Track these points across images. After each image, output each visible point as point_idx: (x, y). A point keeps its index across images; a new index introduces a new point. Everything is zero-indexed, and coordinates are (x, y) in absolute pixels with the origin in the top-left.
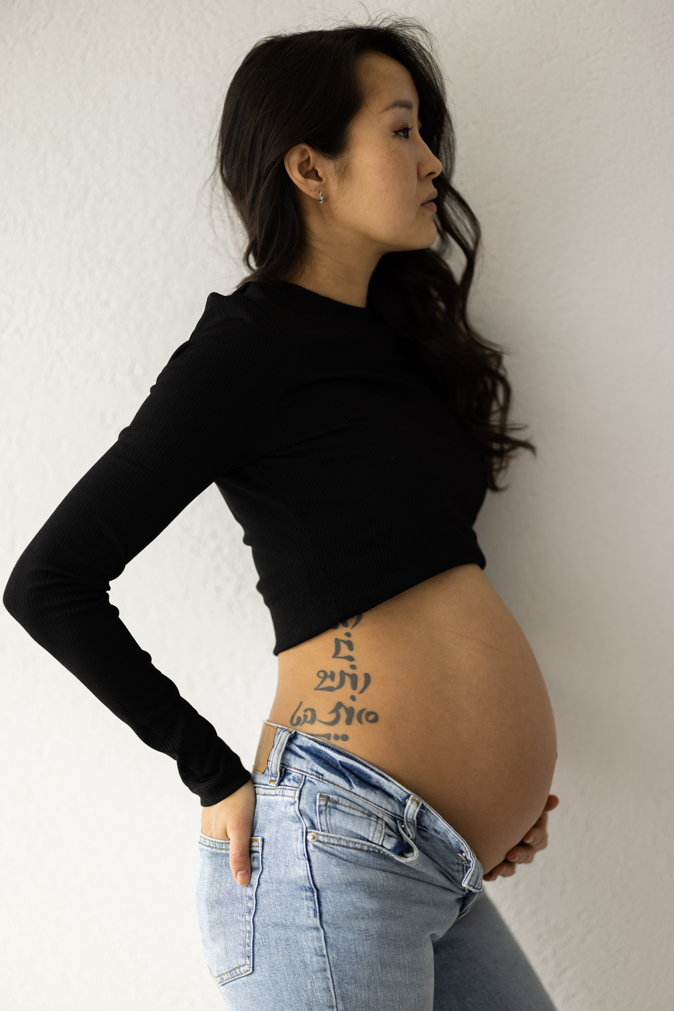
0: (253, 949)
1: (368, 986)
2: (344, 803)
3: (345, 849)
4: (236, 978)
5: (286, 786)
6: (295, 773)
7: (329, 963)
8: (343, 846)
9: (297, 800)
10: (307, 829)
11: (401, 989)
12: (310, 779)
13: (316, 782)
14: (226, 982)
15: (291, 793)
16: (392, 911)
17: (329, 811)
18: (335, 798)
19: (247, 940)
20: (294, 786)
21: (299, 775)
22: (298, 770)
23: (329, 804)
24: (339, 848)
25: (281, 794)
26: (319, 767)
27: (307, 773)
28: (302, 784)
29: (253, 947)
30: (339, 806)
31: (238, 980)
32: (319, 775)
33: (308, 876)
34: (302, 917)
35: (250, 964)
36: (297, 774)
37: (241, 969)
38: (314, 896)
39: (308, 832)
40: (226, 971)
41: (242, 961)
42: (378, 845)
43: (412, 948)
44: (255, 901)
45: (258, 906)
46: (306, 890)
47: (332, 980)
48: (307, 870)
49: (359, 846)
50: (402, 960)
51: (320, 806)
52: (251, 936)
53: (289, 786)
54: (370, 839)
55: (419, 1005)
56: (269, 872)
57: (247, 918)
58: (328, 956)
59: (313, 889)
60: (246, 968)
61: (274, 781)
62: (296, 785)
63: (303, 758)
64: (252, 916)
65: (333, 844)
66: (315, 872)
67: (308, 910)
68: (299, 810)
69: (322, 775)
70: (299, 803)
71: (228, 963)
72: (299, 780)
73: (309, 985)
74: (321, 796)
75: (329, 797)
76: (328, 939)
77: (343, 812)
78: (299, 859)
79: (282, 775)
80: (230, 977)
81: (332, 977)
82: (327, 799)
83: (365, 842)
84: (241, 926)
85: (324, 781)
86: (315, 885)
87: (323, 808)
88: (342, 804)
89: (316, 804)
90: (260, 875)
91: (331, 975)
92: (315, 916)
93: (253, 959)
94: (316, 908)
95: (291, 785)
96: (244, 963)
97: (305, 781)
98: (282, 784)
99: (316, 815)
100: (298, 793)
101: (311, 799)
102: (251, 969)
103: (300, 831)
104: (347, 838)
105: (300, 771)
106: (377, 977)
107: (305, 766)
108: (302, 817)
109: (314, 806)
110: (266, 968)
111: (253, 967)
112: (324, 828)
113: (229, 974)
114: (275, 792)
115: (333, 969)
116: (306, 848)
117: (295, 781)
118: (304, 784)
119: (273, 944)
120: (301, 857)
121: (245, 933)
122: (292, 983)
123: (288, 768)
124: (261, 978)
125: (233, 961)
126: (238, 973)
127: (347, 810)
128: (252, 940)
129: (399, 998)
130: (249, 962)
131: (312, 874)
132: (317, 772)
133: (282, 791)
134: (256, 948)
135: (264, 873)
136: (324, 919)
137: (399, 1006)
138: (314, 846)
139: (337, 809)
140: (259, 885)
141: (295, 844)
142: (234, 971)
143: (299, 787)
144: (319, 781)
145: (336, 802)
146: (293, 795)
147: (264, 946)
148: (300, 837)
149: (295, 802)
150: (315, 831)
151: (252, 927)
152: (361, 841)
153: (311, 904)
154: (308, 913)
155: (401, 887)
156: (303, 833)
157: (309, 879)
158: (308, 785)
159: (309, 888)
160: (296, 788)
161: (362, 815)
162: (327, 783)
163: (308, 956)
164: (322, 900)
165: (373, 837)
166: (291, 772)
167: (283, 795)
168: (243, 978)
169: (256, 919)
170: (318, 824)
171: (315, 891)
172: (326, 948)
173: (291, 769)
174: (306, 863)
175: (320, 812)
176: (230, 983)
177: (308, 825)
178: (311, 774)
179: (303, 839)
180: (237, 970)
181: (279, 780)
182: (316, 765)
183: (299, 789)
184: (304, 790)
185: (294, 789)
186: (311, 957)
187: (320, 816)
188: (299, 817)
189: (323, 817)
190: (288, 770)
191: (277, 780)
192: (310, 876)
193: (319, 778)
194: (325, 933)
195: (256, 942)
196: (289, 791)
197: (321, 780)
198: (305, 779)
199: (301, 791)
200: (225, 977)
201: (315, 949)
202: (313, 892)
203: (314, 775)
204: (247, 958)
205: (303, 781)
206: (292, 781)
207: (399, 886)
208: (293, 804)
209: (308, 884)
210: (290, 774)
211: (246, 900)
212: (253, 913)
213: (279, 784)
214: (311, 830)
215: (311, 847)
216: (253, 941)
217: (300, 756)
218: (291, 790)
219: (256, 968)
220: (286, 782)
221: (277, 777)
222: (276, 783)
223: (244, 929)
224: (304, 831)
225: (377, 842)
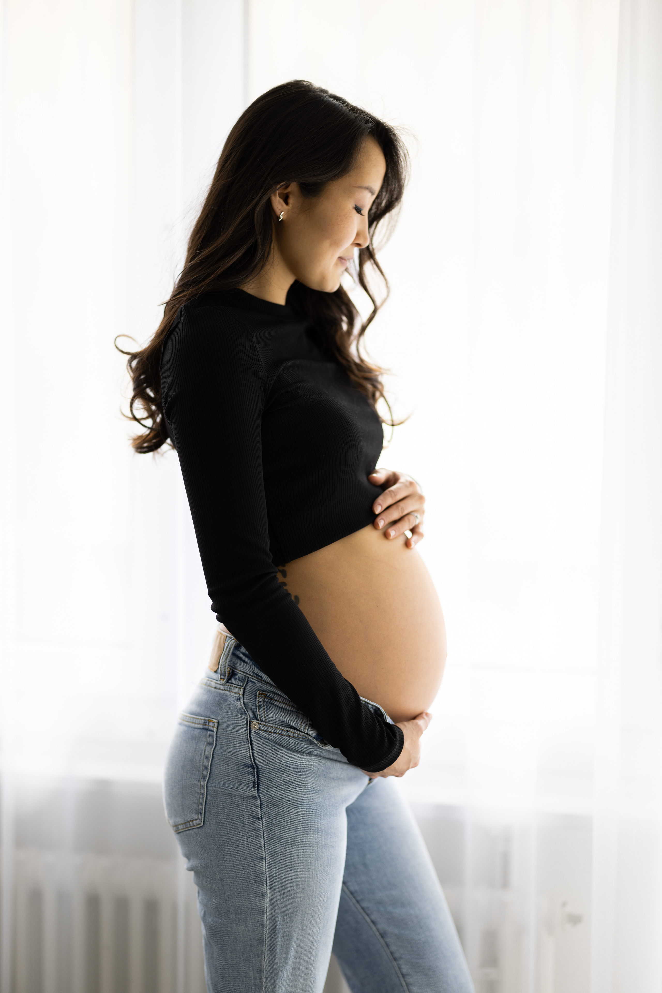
0: (205, 808)
1: (291, 844)
2: (278, 699)
3: (280, 736)
4: (189, 828)
5: (233, 684)
6: (240, 675)
7: (262, 824)
8: (279, 734)
9: (241, 696)
10: (250, 719)
11: (317, 848)
12: (252, 680)
13: (256, 682)
14: (181, 831)
15: (237, 690)
16: (314, 787)
17: (267, 706)
18: (271, 695)
19: (201, 800)
20: (239, 684)
21: (243, 676)
22: (242, 672)
23: (266, 700)
24: (275, 735)
25: (228, 690)
26: (258, 671)
27: (249, 675)
28: (245, 683)
29: (205, 806)
30: (274, 702)
31: (191, 831)
32: (259, 678)
33: (250, 756)
34: (244, 787)
35: (202, 819)
36: (242, 675)
37: (194, 822)
38: (254, 771)
39: (251, 722)
40: (182, 822)
41: (195, 816)
42: (304, 733)
43: (329, 816)
44: (209, 770)
45: (211, 775)
46: (249, 766)
47: (264, 838)
48: (250, 751)
49: (291, 734)
50: (319, 826)
51: (259, 702)
52: (204, 798)
53: (235, 684)
54: (298, 728)
55: (331, 862)
56: (221, 749)
57: (202, 783)
58: (262, 819)
59: (254, 766)
60: (198, 821)
61: (224, 679)
62: (240, 684)
63: (246, 663)
64: (206, 782)
65: (270, 732)
66: (255, 754)
67: (249, 782)
68: (244, 704)
69: (261, 677)
70: (243, 699)
71: (183, 816)
72: (243, 680)
73: (245, 840)
74: (260, 694)
75: (267, 695)
76: (263, 806)
77: (277, 706)
78: (244, 742)
79: (230, 675)
80: (185, 827)
81: (264, 835)
82: (265, 696)
83: (295, 731)
84: (196, 789)
85: (262, 682)
86: (255, 763)
87: (262, 703)
88: (277, 701)
89: (256, 700)
90: (214, 750)
91: (263, 834)
92: (254, 787)
93: (204, 815)
94: (255, 781)
95: (237, 684)
96: (197, 818)
97: (247, 681)
98: (230, 681)
99: (256, 709)
100: (242, 690)
101: (252, 696)
102: (202, 823)
103: (245, 720)
104: (281, 728)
105: (244, 673)
106: (299, 838)
107: (248, 669)
108: (246, 710)
109: (254, 701)
110: (214, 823)
111: (204, 822)
112: (264, 719)
113: (184, 825)
114: (224, 688)
115: (265, 829)
116: (250, 735)
117: (240, 680)
118: (247, 683)
119: (221, 805)
120: (246, 741)
121: (199, 794)
122: (232, 837)
123: (235, 670)
124: (209, 831)
125: (188, 815)
126: (192, 825)
127: (280, 705)
128: (204, 801)
129: (316, 855)
130: (201, 817)
131: (253, 755)
132: (257, 675)
133: (230, 688)
134: (207, 807)
135: (217, 749)
136: (261, 790)
137: (315, 861)
138: (255, 732)
139: (273, 704)
140: (213, 758)
141: (241, 730)
142: (188, 823)
143: (243, 685)
144: (259, 681)
145: (272, 699)
146: (238, 692)
147: (213, 806)
148: (245, 726)
149: (240, 698)
150: (257, 721)
151: (205, 791)
152: (292, 730)
153: (251, 777)
154: (249, 785)
155: (322, 767)
156: (247, 722)
157: (251, 758)
158: (250, 684)
159: (251, 765)
160: (241, 686)
161: (292, 709)
162: (264, 683)
163: (247, 817)
164: (260, 775)
165: (300, 728)
166: (237, 673)
167: (230, 691)
168: (195, 830)
169: (209, 785)
170: (258, 716)
171: (256, 768)
172: (261, 813)
173: (237, 671)
174: (249, 746)
175: (260, 707)
176: (184, 833)
177: (252, 715)
178: (253, 676)
179: (247, 727)
180: (191, 823)
181: (227, 678)
182: (257, 669)
183: (243, 688)
184: (247, 688)
185: (238, 687)
186: (249, 819)
187: (259, 709)
188: (244, 710)
189: (261, 710)
190: (235, 671)
191: (226, 679)
192: (252, 757)
193: (259, 679)
194: (261, 801)
195: (207, 803)
196: (235, 688)
197: (260, 681)
198: (248, 679)
199: (244, 689)
200: (181, 827)
201: (252, 812)
202: (254, 768)
203: (255, 677)
204: (199, 813)
205: (246, 681)
206: (237, 681)
207: (320, 766)
208: (239, 699)
209: (250, 762)
210: (236, 675)
211: (203, 769)
212: (207, 780)
213: (227, 682)
214: (254, 721)
215: (253, 734)
216: (206, 802)
217: (244, 661)
218: (236, 687)
219: (207, 823)
220: (233, 680)
221: (225, 676)
222: (225, 681)
223: (199, 792)
224: (249, 721)
225: (303, 731)
